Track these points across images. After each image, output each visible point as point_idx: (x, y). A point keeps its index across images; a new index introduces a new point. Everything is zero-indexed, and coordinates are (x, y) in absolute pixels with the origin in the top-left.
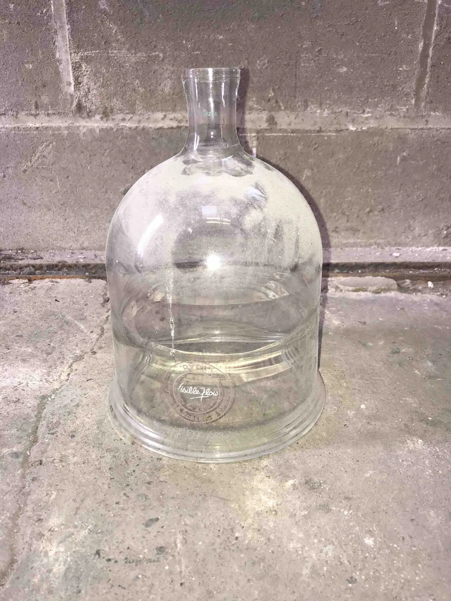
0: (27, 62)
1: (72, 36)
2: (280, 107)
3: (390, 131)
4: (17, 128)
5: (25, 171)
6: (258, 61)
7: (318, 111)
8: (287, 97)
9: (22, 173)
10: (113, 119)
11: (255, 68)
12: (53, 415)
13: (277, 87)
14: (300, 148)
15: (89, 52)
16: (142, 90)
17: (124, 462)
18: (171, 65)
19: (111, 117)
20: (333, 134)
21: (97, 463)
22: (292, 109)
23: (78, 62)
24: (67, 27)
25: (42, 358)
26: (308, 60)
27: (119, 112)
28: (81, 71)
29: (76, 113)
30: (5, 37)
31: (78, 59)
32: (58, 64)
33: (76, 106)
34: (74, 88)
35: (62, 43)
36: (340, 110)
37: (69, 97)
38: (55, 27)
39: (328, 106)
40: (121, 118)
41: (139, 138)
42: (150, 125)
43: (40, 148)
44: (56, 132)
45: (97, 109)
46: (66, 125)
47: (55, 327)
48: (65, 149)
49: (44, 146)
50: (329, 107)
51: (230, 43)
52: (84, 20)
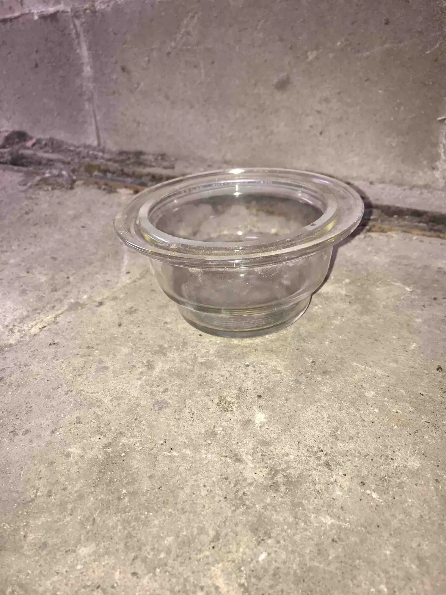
5: (169, 54)
9: (166, 57)
25: (42, 294)
43: (185, 22)
47: (98, 256)
48: (212, 21)
49: (189, 17)
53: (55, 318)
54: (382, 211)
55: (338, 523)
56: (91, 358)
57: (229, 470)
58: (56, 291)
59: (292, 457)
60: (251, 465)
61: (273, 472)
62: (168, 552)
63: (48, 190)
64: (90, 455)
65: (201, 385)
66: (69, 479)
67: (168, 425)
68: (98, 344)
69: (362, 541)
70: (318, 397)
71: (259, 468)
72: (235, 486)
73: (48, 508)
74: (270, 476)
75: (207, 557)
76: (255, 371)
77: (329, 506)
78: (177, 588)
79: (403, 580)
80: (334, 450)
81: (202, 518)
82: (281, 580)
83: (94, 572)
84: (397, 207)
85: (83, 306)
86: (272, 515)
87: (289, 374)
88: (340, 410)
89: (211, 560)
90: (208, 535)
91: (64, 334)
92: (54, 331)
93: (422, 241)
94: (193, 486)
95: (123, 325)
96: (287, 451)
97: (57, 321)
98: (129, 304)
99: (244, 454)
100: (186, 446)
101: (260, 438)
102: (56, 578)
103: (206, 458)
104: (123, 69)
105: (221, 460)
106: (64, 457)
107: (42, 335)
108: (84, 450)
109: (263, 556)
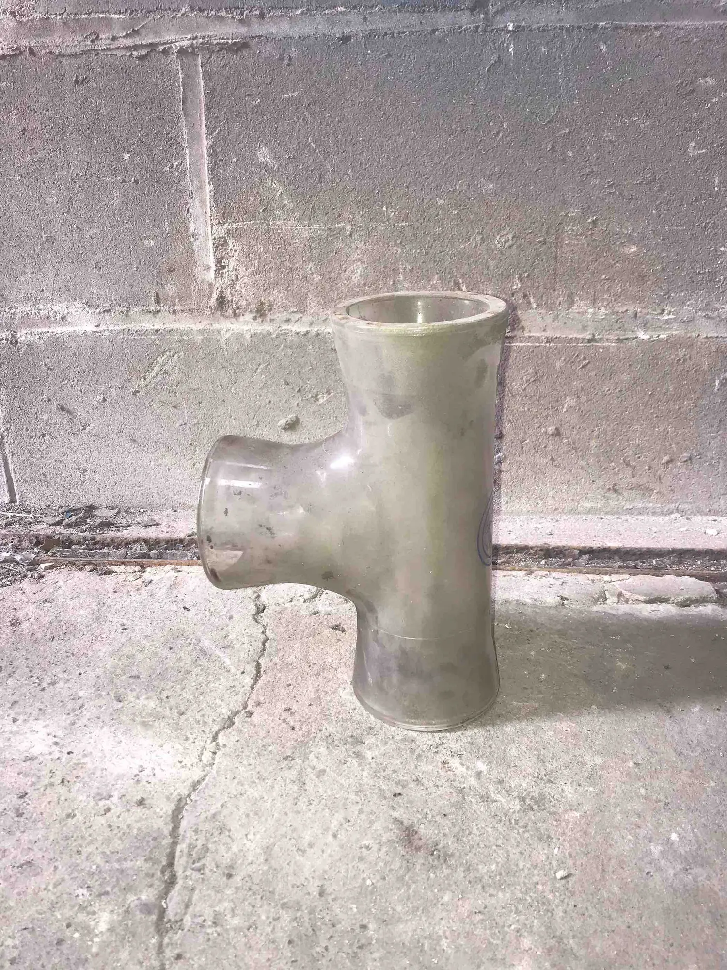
0: (147, 237)
1: (215, 201)
2: (529, 303)
3: (703, 341)
4: (126, 331)
5: (135, 393)
6: (498, 237)
7: (591, 311)
8: (541, 289)
9: (131, 396)
10: (272, 320)
11: (493, 247)
12: (196, 831)
13: (526, 275)
14: (558, 364)
15: (240, 223)
16: (317, 278)
17: (310, 929)
18: (363, 242)
19: (269, 317)
20: (613, 344)
21: (269, 929)
22: (550, 307)
23: (223, 237)
24: (209, 188)
25: (171, 721)
26: (576, 235)
27: (282, 310)
28: (225, 250)
29: (216, 309)
30: (116, 202)
31: (222, 233)
32: (192, 239)
33: (217, 300)
34: (215, 274)
35: (200, 210)
36: (625, 309)
37: (207, 287)
38: (191, 188)
39: (605, 303)
40: (284, 319)
41: (311, 347)
43: (160, 360)
44: (185, 337)
45: (249, 304)
46: (200, 327)
47: (187, 661)
48: (197, 362)
49: (165, 356)
50: (608, 304)
51: (455, 210)
52: (234, 178)
60: (503, 800)
68: (292, 753)
95: (296, 727)
101: (495, 780)
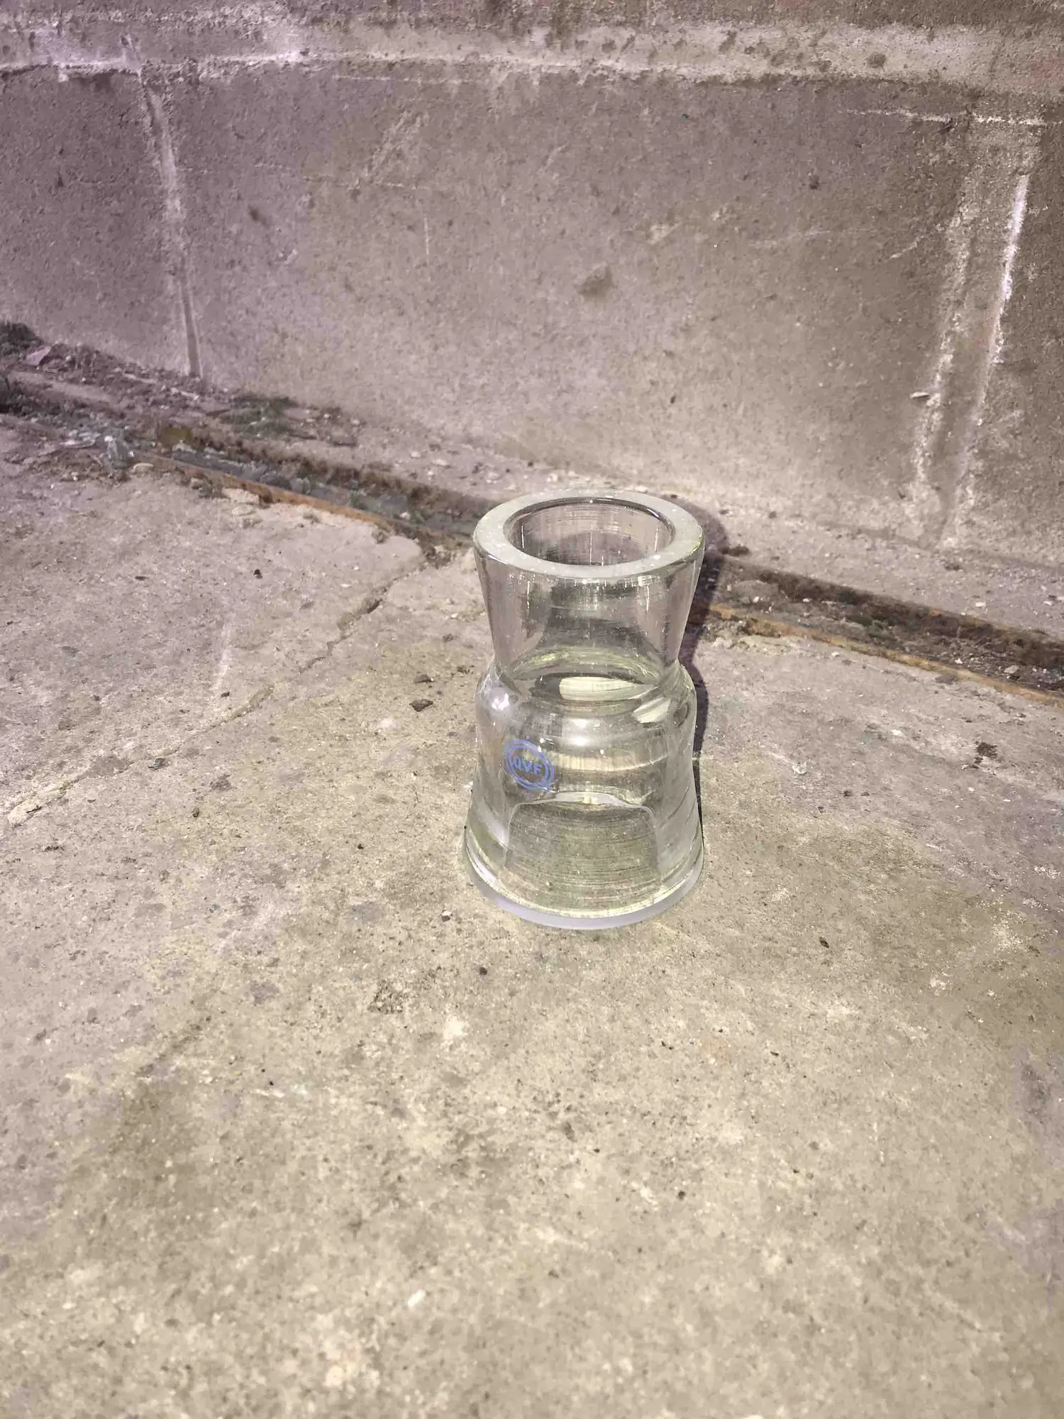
4: (345, 64)
5: (355, 193)
9: (349, 200)
10: (580, 45)
19: (573, 37)
29: (485, 19)
40: (601, 41)
42: (684, 71)
44: (432, 81)
45: (537, 7)
46: (460, 58)
47: (167, 650)
53: (63, 789)
54: (780, 587)
55: (566, 1242)
56: (130, 884)
57: (377, 1131)
58: (68, 727)
59: (502, 1110)
61: (462, 1138)
62: (241, 1285)
63: (71, 480)
64: (109, 1088)
65: (348, 954)
66: (63, 1136)
67: (272, 1035)
68: (147, 855)
69: (604, 1277)
70: (574, 990)
71: (436, 1129)
72: (384, 1163)
73: (16, 1191)
74: (455, 1147)
75: (312, 1296)
76: (459, 931)
77: (556, 1209)
78: (249, 1351)
79: (665, 1351)
80: (584, 1102)
81: (312, 1222)
82: (443, 1342)
83: (95, 1316)
84: (812, 581)
85: (123, 765)
86: (446, 1221)
87: (525, 940)
88: (612, 1019)
89: (319, 1301)
90: (320, 1254)
91: (79, 827)
92: (58, 820)
93: (847, 662)
94: (303, 1158)
95: (204, 814)
96: (495, 1099)
97: (66, 796)
98: (221, 769)
99: (412, 1099)
100: (300, 1078)
101: (448, 1069)
102: (22, 1325)
103: (336, 1105)
104: (255, 215)
105: (365, 1110)
106: (57, 1091)
107: (33, 827)
108: (99, 1078)
109: (416, 1299)
